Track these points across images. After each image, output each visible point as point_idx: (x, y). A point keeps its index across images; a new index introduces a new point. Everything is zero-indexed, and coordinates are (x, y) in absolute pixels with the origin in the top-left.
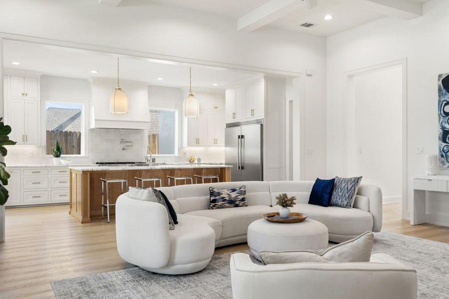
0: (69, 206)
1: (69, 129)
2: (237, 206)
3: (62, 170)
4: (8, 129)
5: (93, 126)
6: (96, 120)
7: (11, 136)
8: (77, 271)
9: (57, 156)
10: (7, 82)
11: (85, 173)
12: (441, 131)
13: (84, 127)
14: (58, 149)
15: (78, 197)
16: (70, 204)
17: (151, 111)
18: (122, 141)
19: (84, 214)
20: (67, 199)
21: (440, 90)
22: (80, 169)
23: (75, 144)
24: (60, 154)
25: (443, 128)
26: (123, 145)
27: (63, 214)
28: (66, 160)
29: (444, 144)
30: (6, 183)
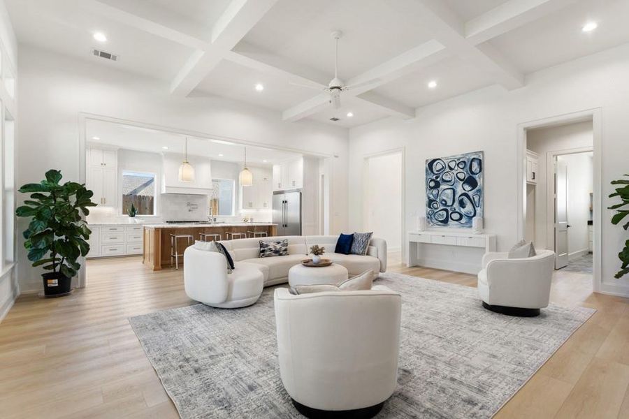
0: (142, 257)
1: (142, 193)
2: (281, 255)
3: (136, 227)
4: (90, 193)
5: (164, 191)
6: (166, 187)
7: (93, 200)
8: (150, 309)
9: (132, 216)
10: (88, 153)
11: (157, 229)
12: (427, 200)
13: (155, 192)
14: (133, 210)
15: (151, 249)
16: (143, 255)
17: (213, 181)
18: (189, 204)
19: (156, 263)
20: (141, 251)
21: (427, 171)
22: (153, 226)
23: (148, 206)
24: (135, 214)
25: (429, 198)
26: (189, 208)
27: (138, 263)
28: (139, 220)
29: (429, 209)
30: (87, 238)
